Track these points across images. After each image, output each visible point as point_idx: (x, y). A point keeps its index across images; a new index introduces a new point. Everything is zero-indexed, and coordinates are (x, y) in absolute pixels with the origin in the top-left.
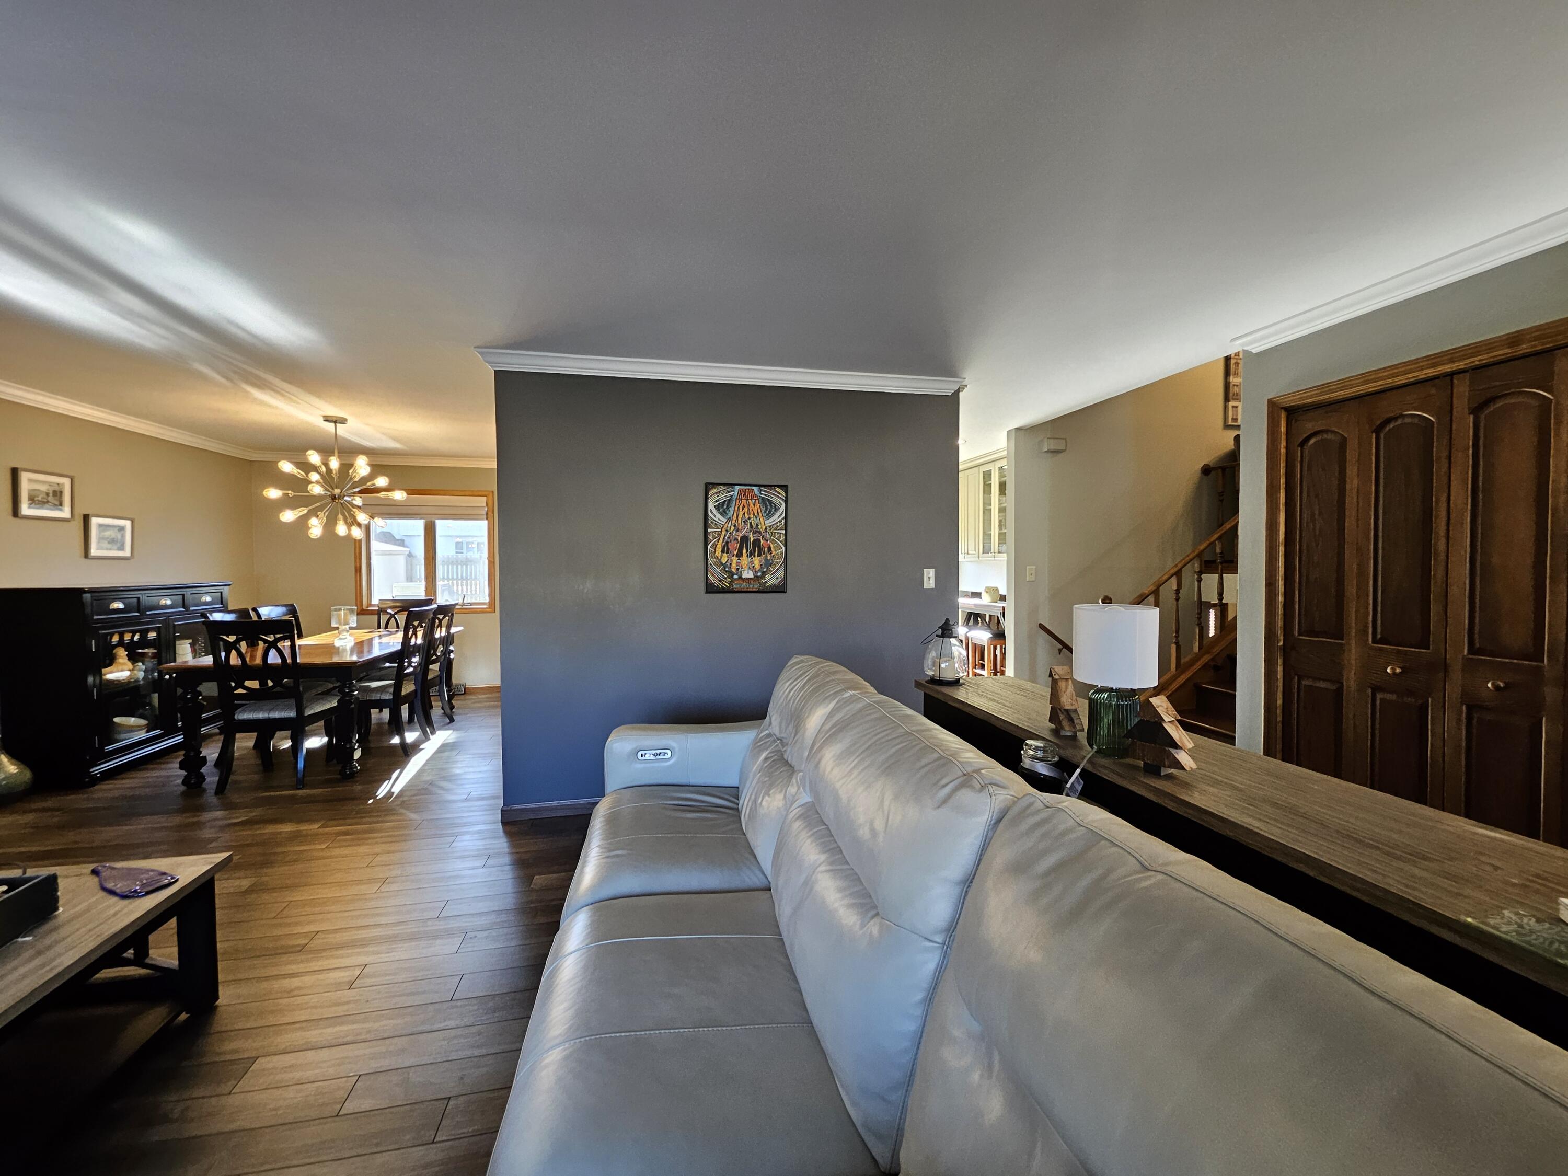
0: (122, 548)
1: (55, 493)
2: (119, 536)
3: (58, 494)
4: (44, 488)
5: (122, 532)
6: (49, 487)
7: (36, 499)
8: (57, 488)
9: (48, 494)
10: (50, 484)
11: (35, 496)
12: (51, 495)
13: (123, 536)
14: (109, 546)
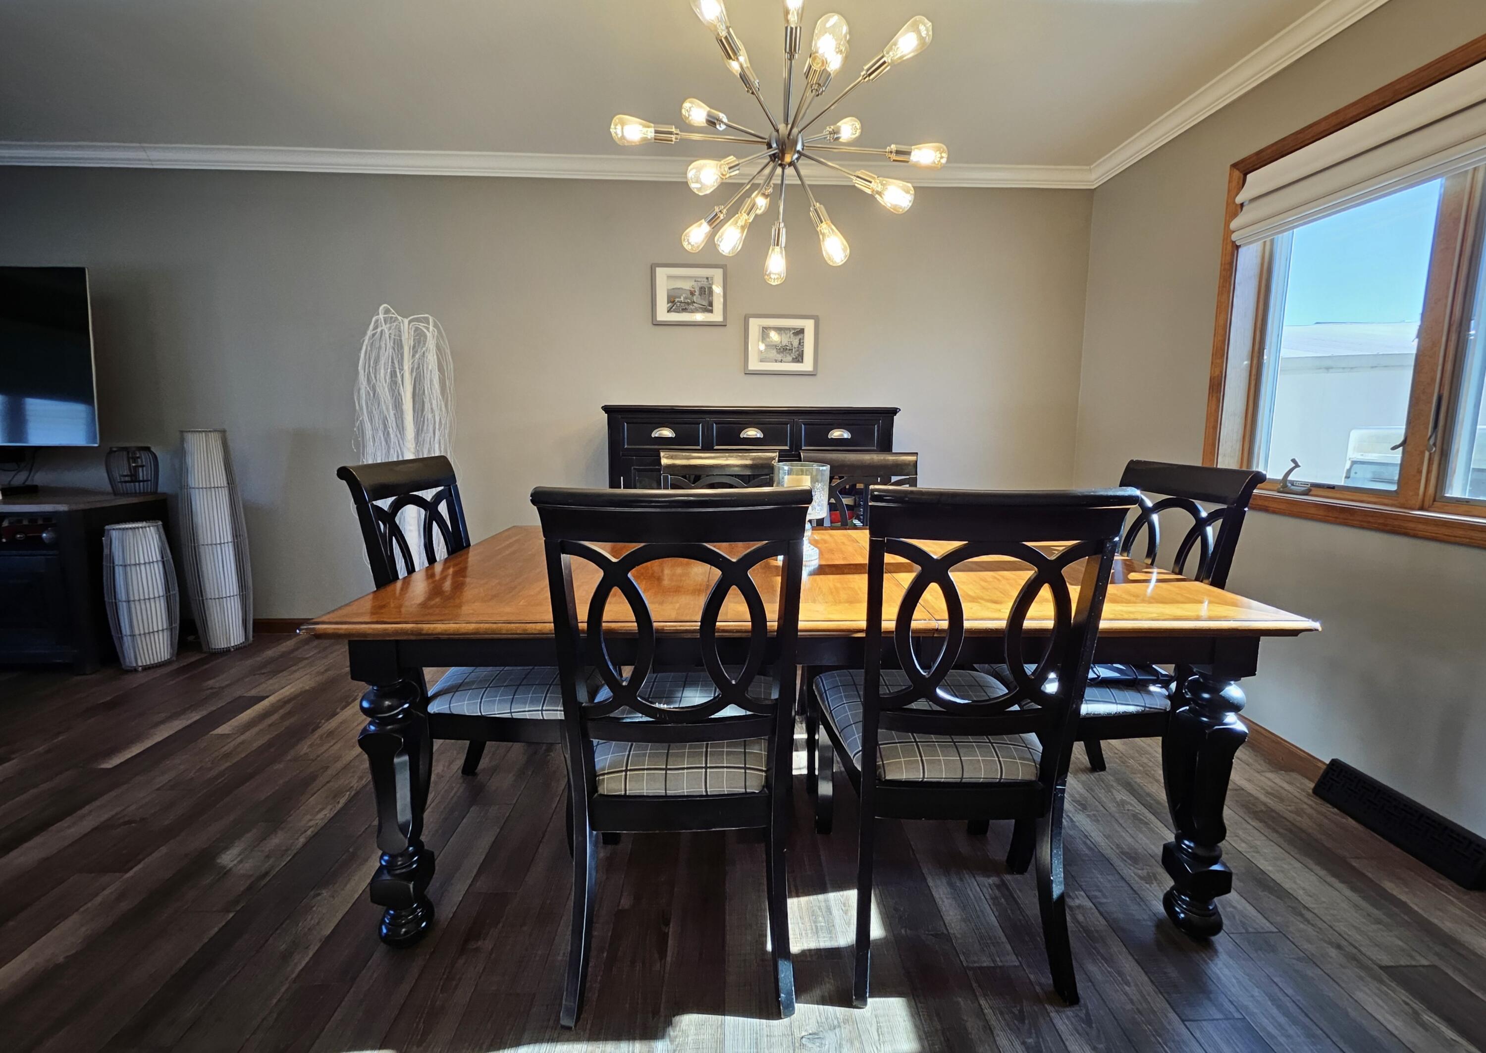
0: (799, 358)
1: (702, 289)
2: (796, 343)
3: (706, 291)
4: (687, 285)
5: (800, 336)
6: (693, 283)
7: (677, 300)
8: (704, 283)
9: (692, 293)
10: (696, 279)
11: (676, 297)
12: (697, 293)
13: (801, 343)
14: (779, 357)
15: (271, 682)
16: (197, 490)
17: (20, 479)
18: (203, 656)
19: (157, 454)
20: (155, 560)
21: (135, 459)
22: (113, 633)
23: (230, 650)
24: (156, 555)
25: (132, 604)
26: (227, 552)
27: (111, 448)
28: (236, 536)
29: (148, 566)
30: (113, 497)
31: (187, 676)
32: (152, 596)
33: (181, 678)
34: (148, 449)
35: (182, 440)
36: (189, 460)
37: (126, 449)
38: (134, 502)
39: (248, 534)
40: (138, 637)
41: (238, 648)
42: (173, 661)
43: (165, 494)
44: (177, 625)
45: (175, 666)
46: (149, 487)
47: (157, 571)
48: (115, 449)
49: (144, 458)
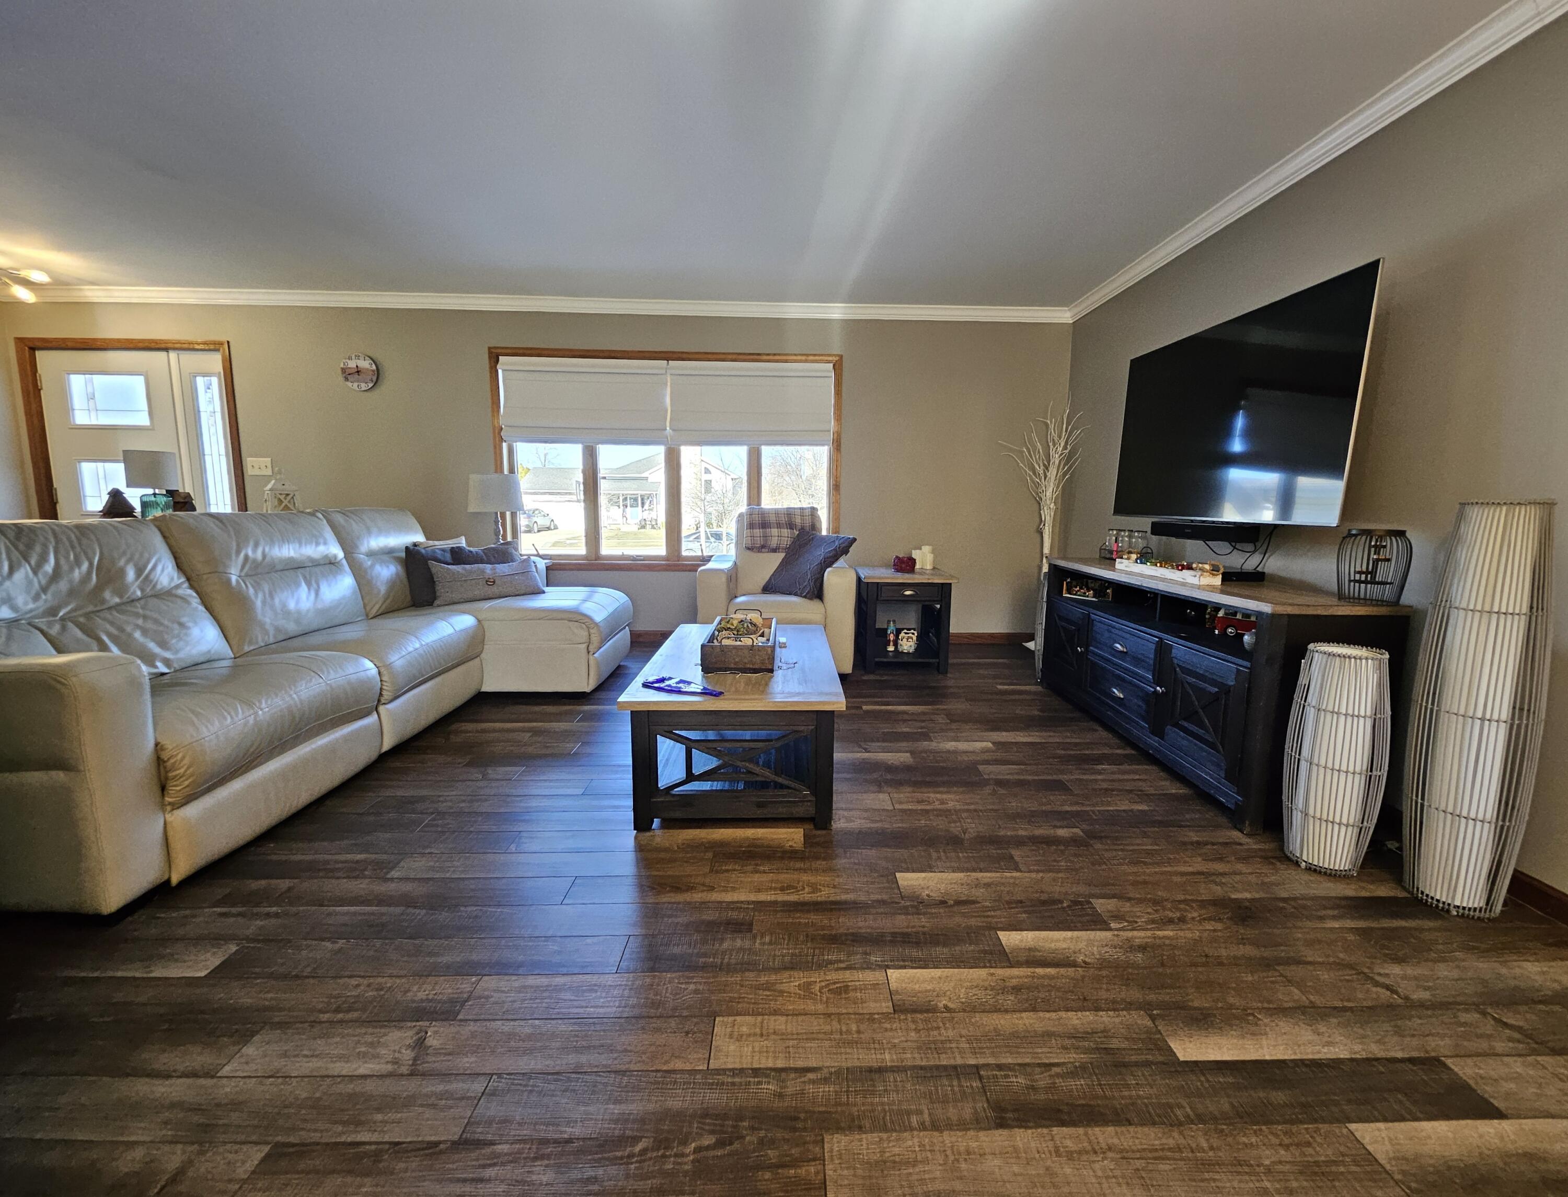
15: (1517, 1066)
16: (1462, 613)
17: (1251, 562)
18: (1401, 894)
19: (1413, 542)
20: (1362, 713)
21: (1378, 548)
22: (1284, 798)
23: (1448, 911)
24: (1366, 706)
25: (1315, 768)
26: (1492, 739)
27: (1350, 530)
28: (1521, 709)
29: (1349, 719)
30: (1335, 601)
31: (1361, 924)
32: (1344, 768)
33: (1349, 924)
34: (1401, 534)
35: (1460, 517)
36: (1462, 554)
37: (1368, 533)
38: (1359, 613)
39: (1547, 715)
40: (1311, 820)
41: (1466, 916)
42: (1352, 876)
43: (1411, 607)
44: (1372, 824)
45: (1350, 890)
46: (1388, 592)
47: (1363, 729)
48: (1354, 532)
49: (1393, 547)
